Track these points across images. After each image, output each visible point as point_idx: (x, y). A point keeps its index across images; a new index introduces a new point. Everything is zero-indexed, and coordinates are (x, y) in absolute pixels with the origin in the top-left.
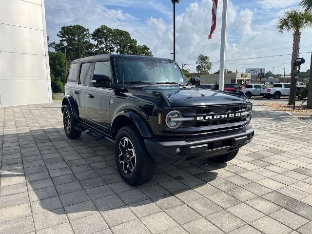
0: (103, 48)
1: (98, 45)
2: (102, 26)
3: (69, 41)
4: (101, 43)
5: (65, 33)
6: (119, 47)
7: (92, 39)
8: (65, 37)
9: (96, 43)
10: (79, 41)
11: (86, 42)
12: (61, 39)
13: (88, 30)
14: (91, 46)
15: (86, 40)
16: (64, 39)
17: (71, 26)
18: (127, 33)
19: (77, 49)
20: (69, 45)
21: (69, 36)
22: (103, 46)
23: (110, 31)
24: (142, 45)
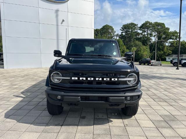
0: (145, 35)
1: (142, 33)
2: (146, 22)
3: (126, 32)
4: (144, 31)
5: (124, 28)
6: (156, 33)
7: (139, 30)
8: (124, 30)
9: (141, 32)
10: (131, 32)
11: (136, 32)
12: (122, 32)
13: (137, 25)
14: (138, 34)
15: (136, 31)
16: (123, 31)
17: (128, 24)
18: (163, 24)
19: (130, 36)
20: (126, 35)
21: (126, 30)
22: (146, 33)
23: (151, 24)
24: (173, 31)
